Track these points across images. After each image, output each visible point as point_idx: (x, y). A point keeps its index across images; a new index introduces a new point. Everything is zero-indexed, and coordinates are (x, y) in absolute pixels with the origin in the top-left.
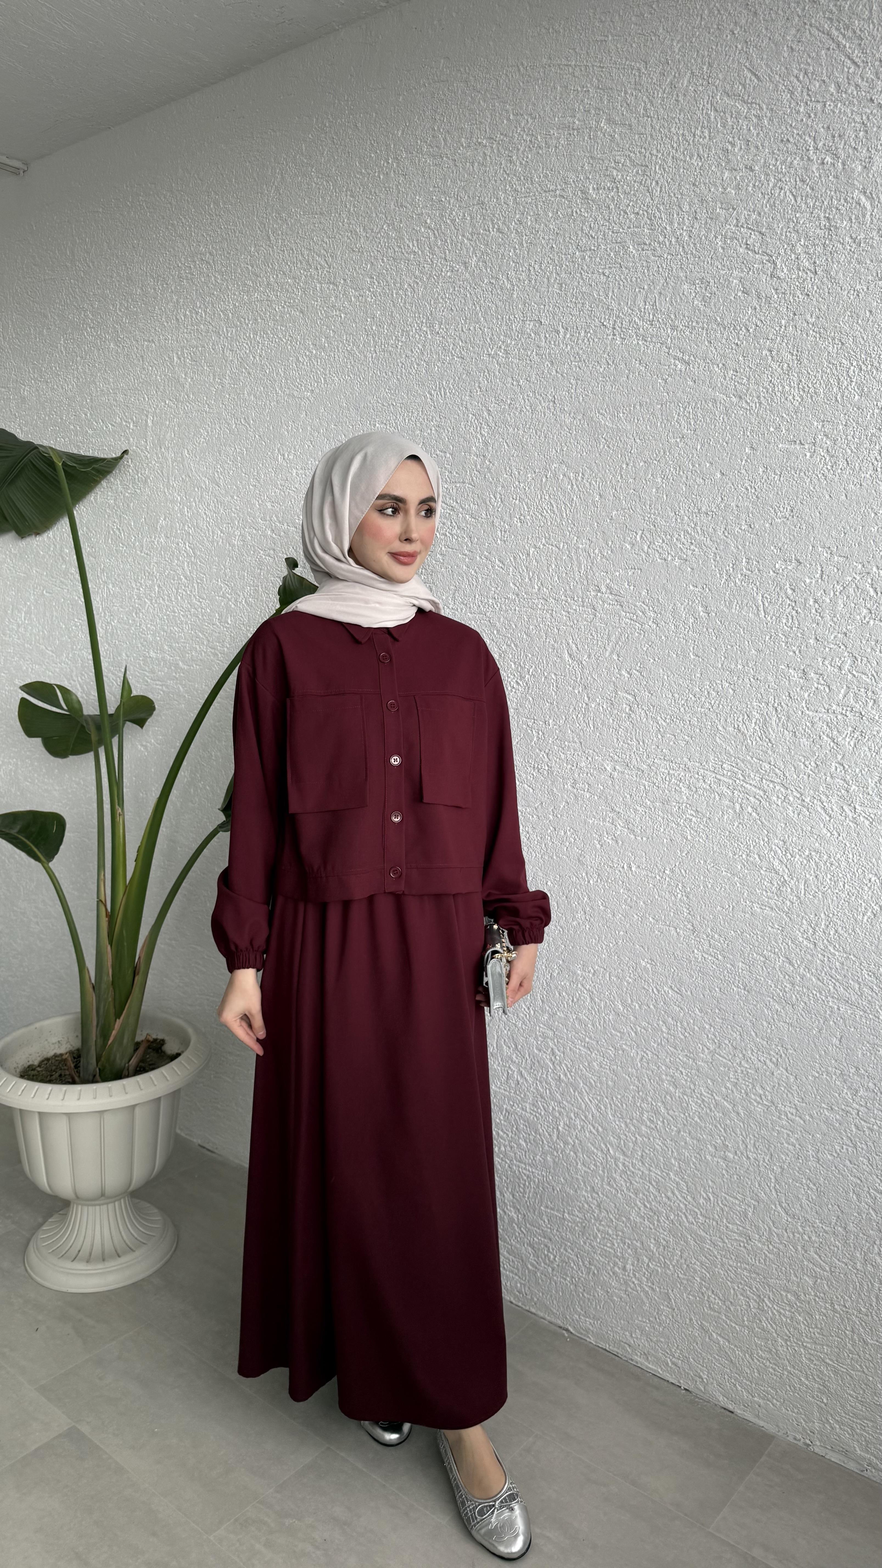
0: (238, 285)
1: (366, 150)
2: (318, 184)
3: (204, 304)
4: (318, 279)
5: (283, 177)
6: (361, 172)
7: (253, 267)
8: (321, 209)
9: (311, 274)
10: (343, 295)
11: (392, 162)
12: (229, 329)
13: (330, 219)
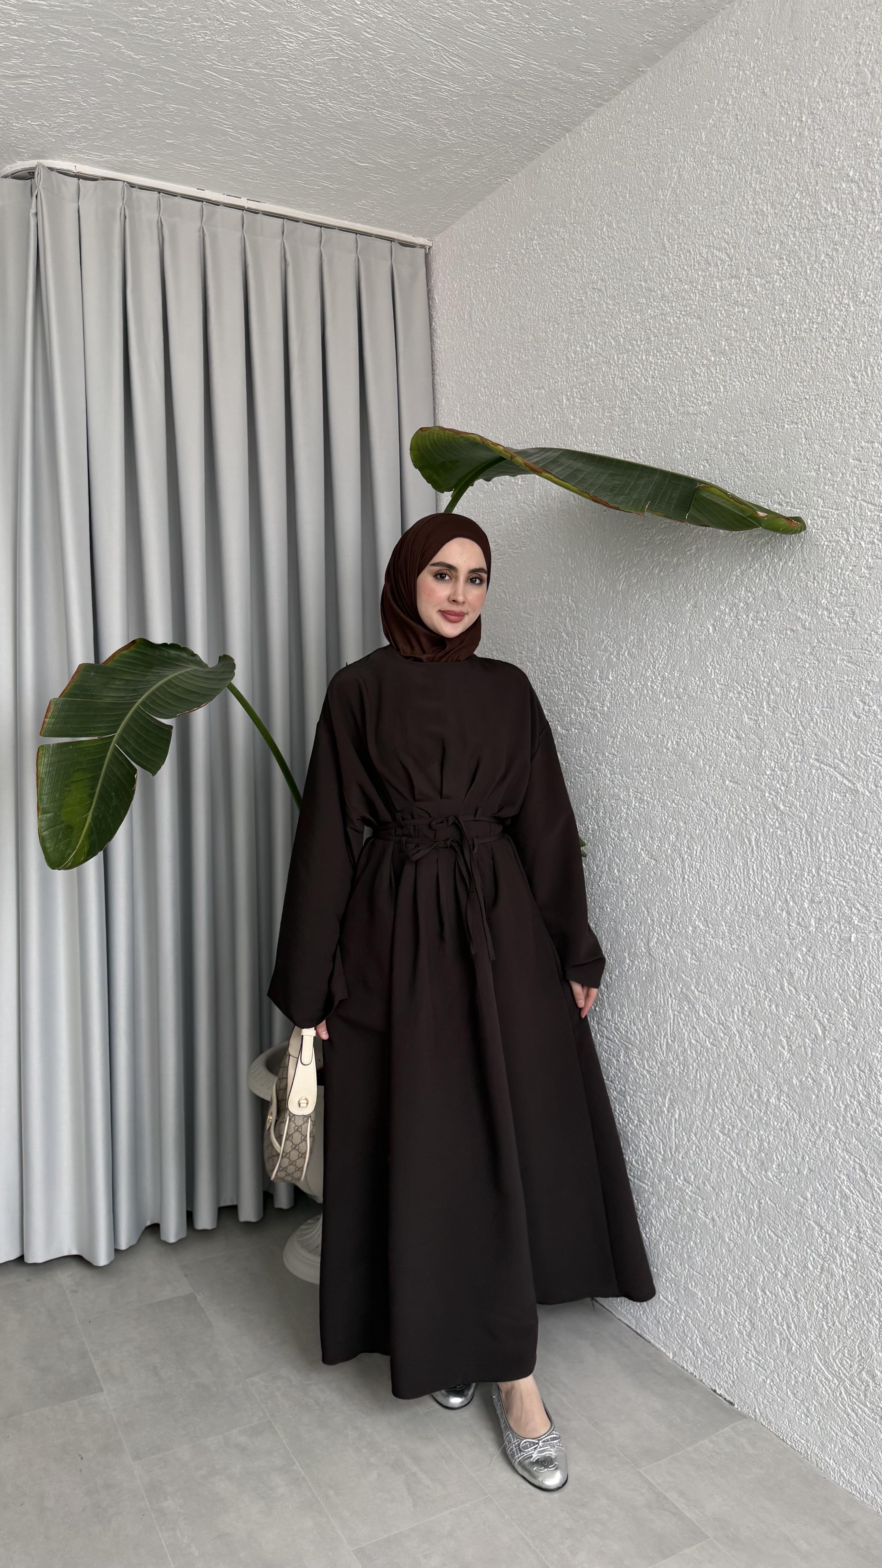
2: (719, 171)
6: (769, 143)
11: (806, 119)
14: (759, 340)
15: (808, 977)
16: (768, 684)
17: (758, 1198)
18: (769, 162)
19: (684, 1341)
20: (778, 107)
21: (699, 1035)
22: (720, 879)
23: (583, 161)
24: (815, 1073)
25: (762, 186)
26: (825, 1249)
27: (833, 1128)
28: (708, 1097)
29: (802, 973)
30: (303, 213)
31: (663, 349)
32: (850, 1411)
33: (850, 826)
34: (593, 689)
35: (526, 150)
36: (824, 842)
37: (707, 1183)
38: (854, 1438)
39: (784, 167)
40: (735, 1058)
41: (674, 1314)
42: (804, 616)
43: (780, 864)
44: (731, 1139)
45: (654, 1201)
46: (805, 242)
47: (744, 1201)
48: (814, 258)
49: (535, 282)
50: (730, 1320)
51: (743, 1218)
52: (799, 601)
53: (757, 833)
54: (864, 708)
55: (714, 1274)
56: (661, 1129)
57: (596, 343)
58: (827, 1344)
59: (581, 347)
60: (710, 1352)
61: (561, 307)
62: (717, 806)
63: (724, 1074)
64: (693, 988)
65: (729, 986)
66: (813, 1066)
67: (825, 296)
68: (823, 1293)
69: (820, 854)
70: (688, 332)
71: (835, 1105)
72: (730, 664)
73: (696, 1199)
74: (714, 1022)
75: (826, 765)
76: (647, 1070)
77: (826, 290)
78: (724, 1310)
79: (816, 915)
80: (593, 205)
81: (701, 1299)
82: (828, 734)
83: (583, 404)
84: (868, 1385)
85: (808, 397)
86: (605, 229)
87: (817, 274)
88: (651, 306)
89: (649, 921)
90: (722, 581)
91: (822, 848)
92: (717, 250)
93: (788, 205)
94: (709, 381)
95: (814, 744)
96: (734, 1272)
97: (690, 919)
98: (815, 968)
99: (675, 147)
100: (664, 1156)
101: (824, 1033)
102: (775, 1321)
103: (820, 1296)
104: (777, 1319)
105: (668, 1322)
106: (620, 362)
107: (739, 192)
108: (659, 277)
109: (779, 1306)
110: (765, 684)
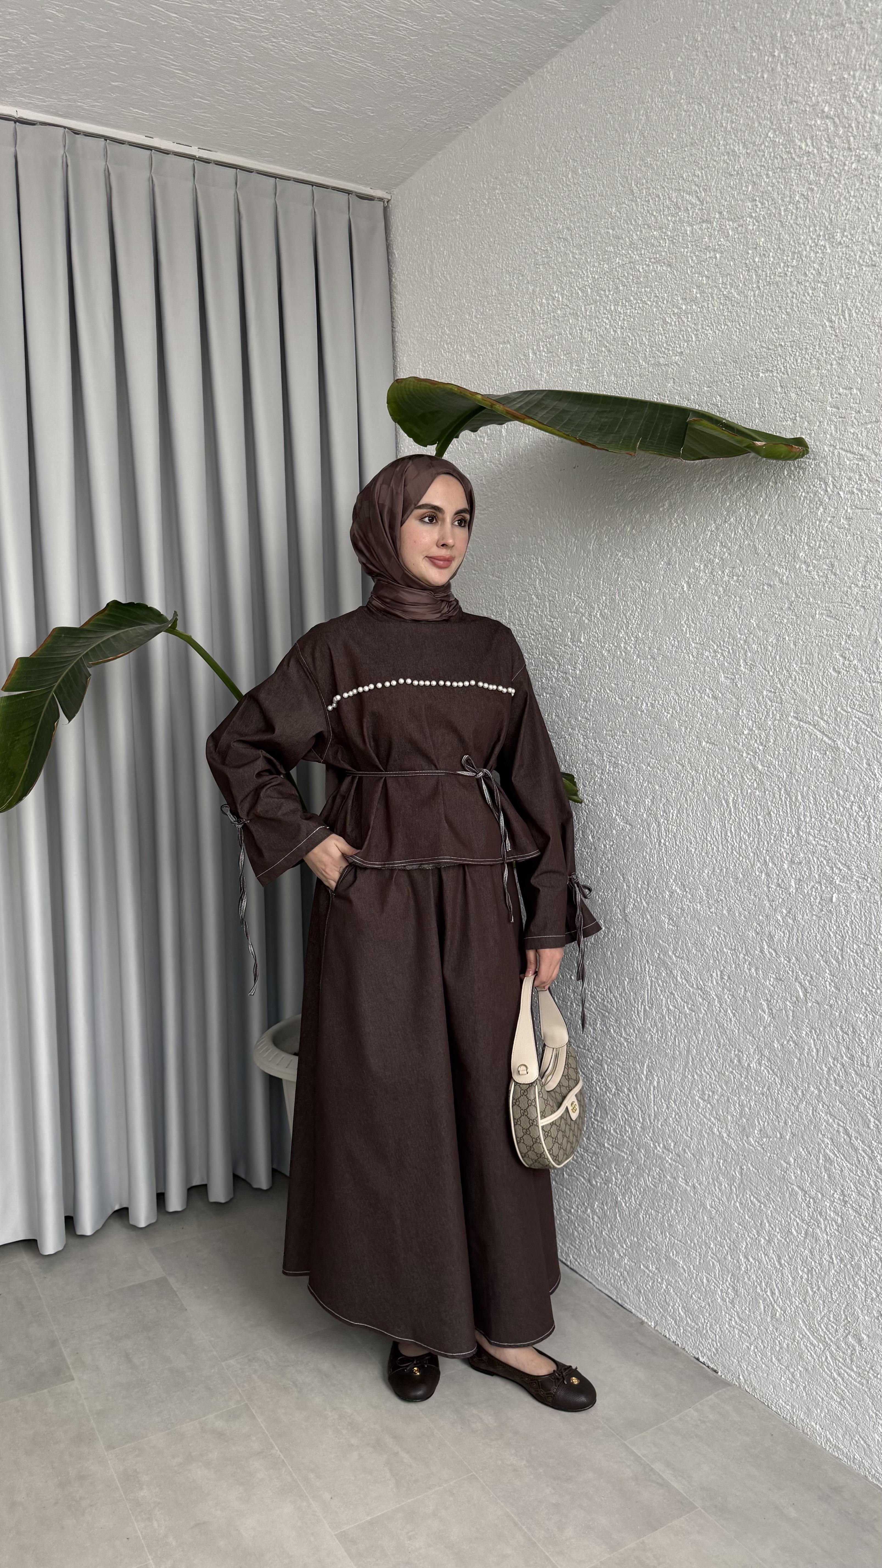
0: (598, 255)
1: (746, 51)
2: (688, 111)
3: (561, 287)
4: (688, 222)
5: (648, 117)
6: (740, 80)
7: (613, 230)
8: (692, 138)
9: (680, 218)
10: (719, 231)
11: (779, 54)
12: (587, 307)
13: (703, 147)
14: (731, 286)
15: (789, 939)
16: (745, 641)
17: (740, 1164)
18: (741, 100)
19: (666, 1310)
20: (749, 42)
21: (676, 1001)
22: (697, 843)
23: (546, 106)
24: (796, 1036)
25: (733, 125)
26: (809, 1214)
27: (816, 1092)
28: (687, 1063)
29: (782, 935)
30: (256, 163)
31: (632, 298)
32: (836, 1376)
33: (830, 784)
34: (565, 652)
35: (487, 95)
36: (803, 801)
37: (687, 1151)
38: (840, 1402)
39: (756, 104)
40: (714, 1023)
41: (655, 1283)
42: (781, 571)
43: (759, 825)
44: (711, 1105)
45: (632, 1170)
46: (778, 182)
47: (726, 1167)
48: (788, 199)
49: (498, 233)
50: (712, 1287)
51: (725, 1185)
52: (776, 555)
53: (735, 794)
54: (844, 663)
55: (696, 1242)
56: (640, 1097)
57: (562, 295)
58: (811, 1309)
59: (547, 299)
60: (693, 1320)
61: (525, 258)
62: (694, 768)
63: (703, 1040)
64: (670, 953)
65: (707, 950)
66: (794, 1029)
67: (800, 239)
68: (807, 1257)
69: (800, 814)
70: (658, 279)
71: (818, 1068)
72: (706, 622)
73: (676, 1168)
74: (692, 987)
75: (806, 723)
76: (625, 1039)
77: (801, 232)
78: (707, 1277)
79: (796, 876)
80: (557, 151)
81: (683, 1267)
82: (808, 691)
83: (550, 358)
84: (855, 1350)
85: (783, 344)
86: (570, 176)
87: (792, 215)
88: (619, 254)
89: (625, 887)
90: (696, 538)
91: (802, 807)
92: (687, 193)
93: (761, 144)
94: (681, 330)
95: (793, 701)
96: (716, 1239)
97: (667, 883)
98: (795, 930)
99: (642, 87)
100: (643, 1124)
101: (805, 996)
102: (758, 1287)
103: (804, 1262)
104: (760, 1285)
105: (649, 1291)
106: (588, 313)
107: (709, 133)
108: (628, 224)
109: (762, 1272)
110: (742, 642)
